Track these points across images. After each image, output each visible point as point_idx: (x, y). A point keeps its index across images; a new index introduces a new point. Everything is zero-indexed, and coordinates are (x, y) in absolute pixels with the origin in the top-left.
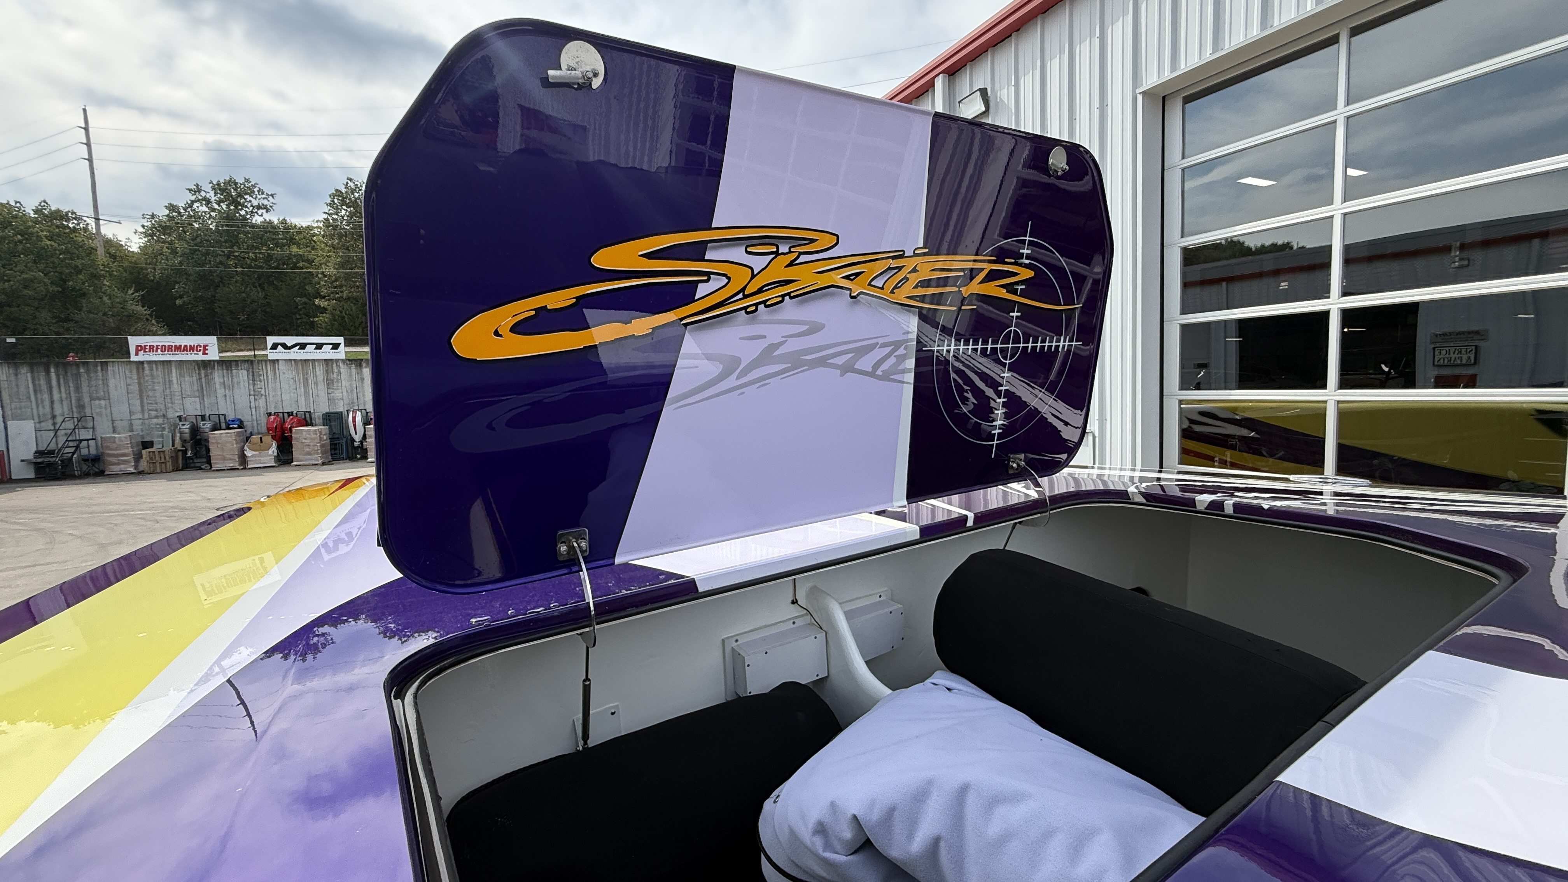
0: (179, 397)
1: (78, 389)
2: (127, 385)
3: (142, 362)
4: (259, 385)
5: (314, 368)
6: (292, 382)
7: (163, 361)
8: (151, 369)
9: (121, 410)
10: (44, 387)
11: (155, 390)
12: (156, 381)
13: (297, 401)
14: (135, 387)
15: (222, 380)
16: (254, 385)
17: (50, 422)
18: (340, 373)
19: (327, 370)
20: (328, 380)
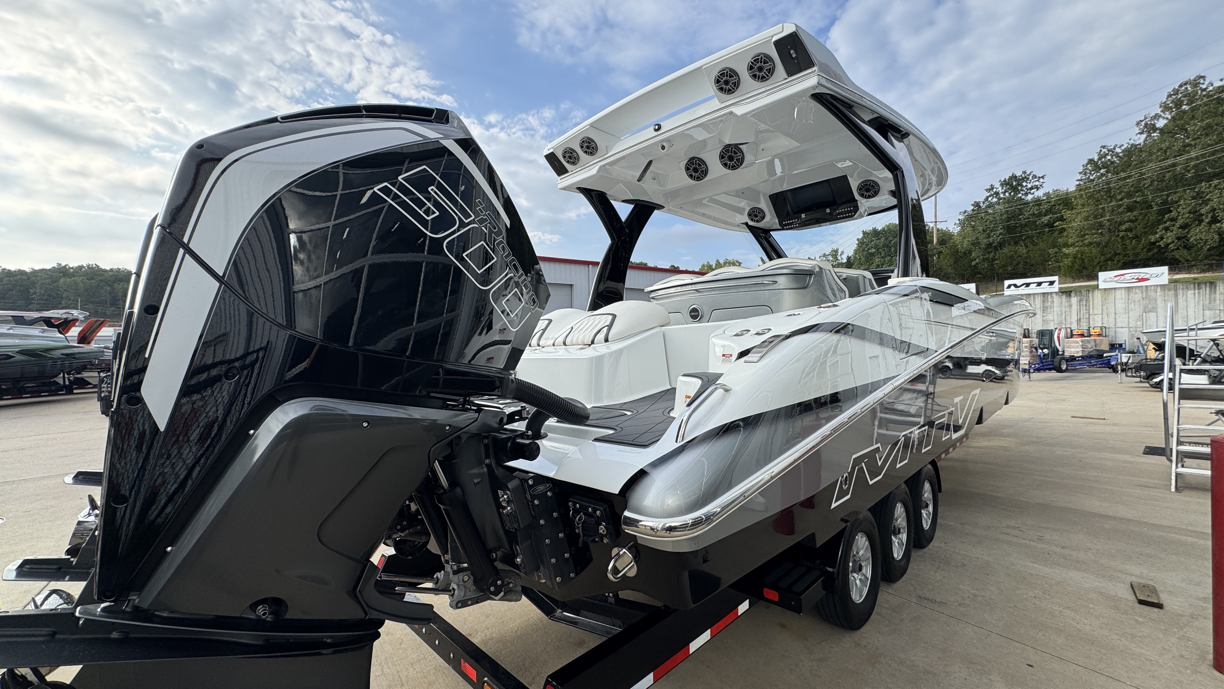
5: (1035, 299)
18: (1053, 302)
19: (1043, 300)
20: (1044, 307)
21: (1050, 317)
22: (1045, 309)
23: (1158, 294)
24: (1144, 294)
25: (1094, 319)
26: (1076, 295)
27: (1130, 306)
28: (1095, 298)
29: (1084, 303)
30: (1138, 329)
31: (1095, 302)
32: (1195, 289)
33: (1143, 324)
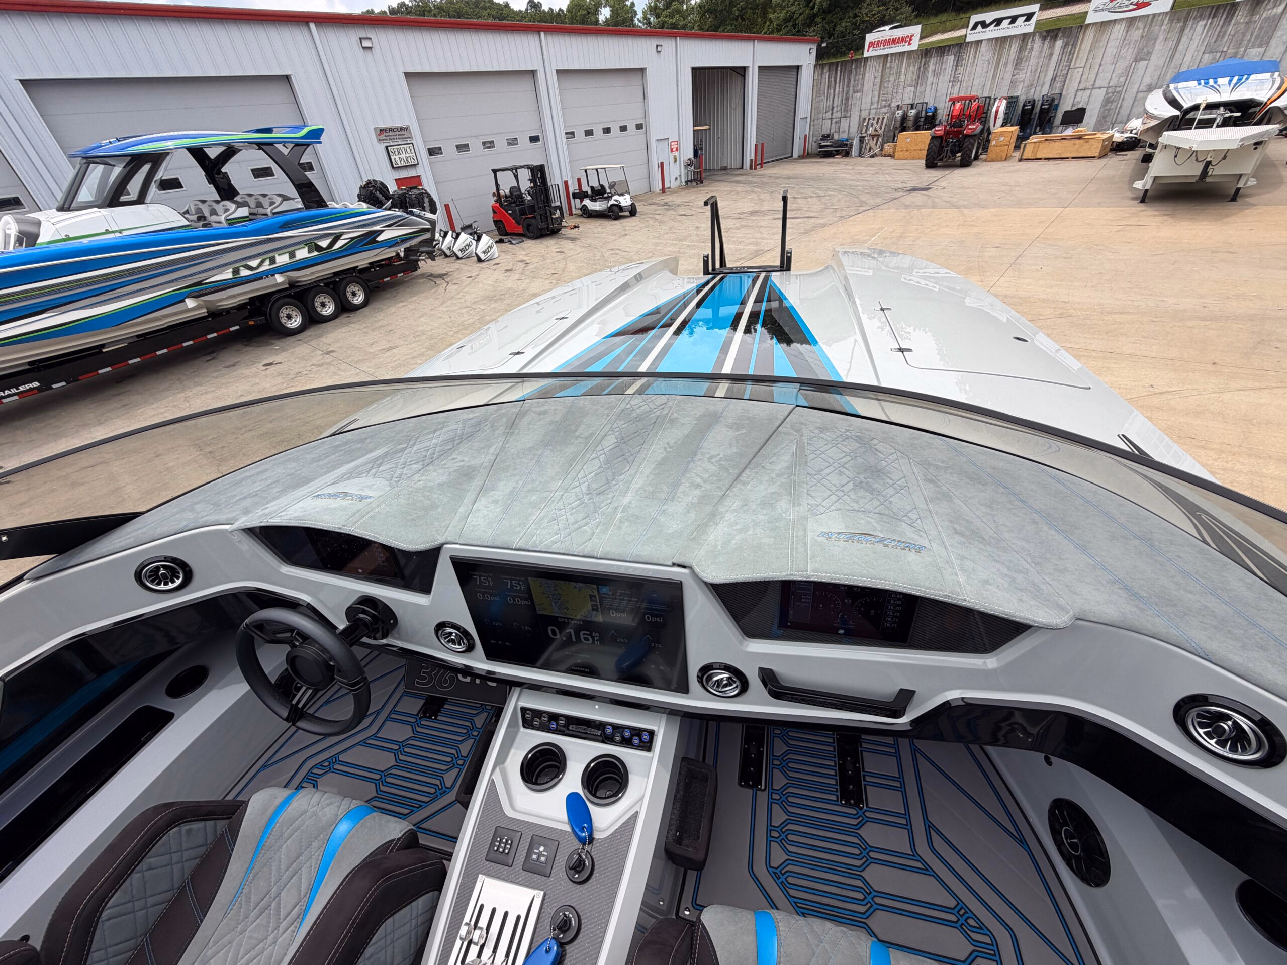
0: (902, 87)
1: (849, 82)
2: (875, 78)
3: (887, 55)
4: (960, 69)
5: (1010, 46)
6: (985, 65)
7: (900, 53)
8: (891, 62)
9: (867, 100)
10: (833, 83)
11: (889, 81)
12: (892, 72)
13: (984, 86)
14: (878, 80)
15: (934, 68)
16: (956, 70)
17: (830, 112)
18: (1032, 49)
19: (1021, 47)
20: (1018, 59)
21: (1021, 76)
22: (1019, 62)
23: (1163, 27)
24: (1146, 30)
25: (1072, 76)
26: (1063, 36)
27: (1122, 52)
28: (1086, 38)
29: (1069, 49)
30: (1118, 89)
31: (1083, 46)
32: (1208, 19)
33: (1126, 79)
